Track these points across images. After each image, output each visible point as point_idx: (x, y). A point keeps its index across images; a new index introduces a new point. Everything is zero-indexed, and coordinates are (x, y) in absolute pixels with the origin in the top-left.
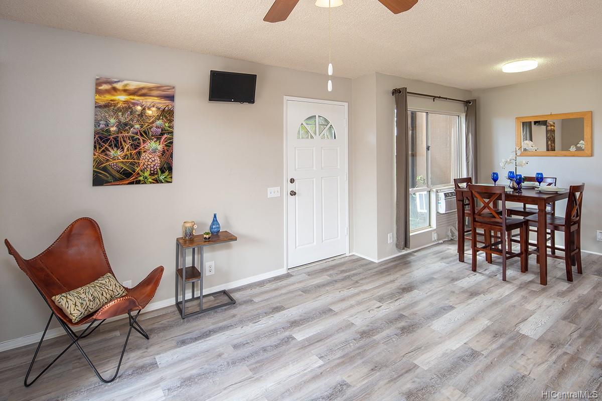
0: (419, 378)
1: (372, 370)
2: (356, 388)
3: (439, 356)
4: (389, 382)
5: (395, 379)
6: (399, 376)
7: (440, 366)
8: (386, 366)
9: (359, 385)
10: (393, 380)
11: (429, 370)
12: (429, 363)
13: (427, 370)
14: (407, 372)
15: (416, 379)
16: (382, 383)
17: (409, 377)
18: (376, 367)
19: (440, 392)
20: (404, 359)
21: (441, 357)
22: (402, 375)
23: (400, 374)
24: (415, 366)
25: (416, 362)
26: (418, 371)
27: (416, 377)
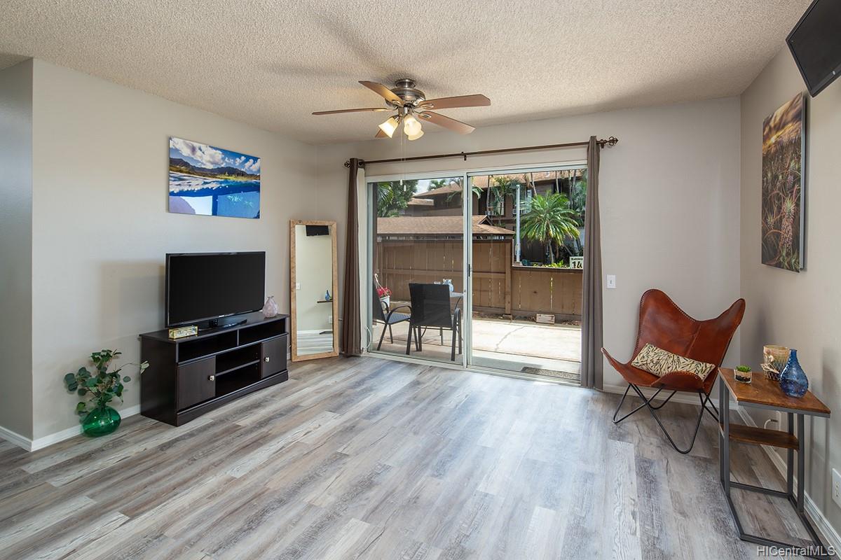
0: (362, 505)
1: (418, 498)
2: (426, 475)
3: (332, 547)
4: (394, 491)
5: (388, 495)
6: (385, 499)
7: (333, 530)
8: (403, 507)
9: (423, 479)
10: (391, 493)
11: (348, 519)
12: (348, 530)
13: (351, 518)
14: (376, 508)
15: (365, 502)
16: (401, 487)
17: (373, 503)
18: (415, 502)
19: (338, 497)
20: (382, 524)
21: (331, 545)
22: (382, 502)
23: (384, 502)
24: (367, 519)
25: (367, 525)
26: (362, 514)
27: (365, 505)
